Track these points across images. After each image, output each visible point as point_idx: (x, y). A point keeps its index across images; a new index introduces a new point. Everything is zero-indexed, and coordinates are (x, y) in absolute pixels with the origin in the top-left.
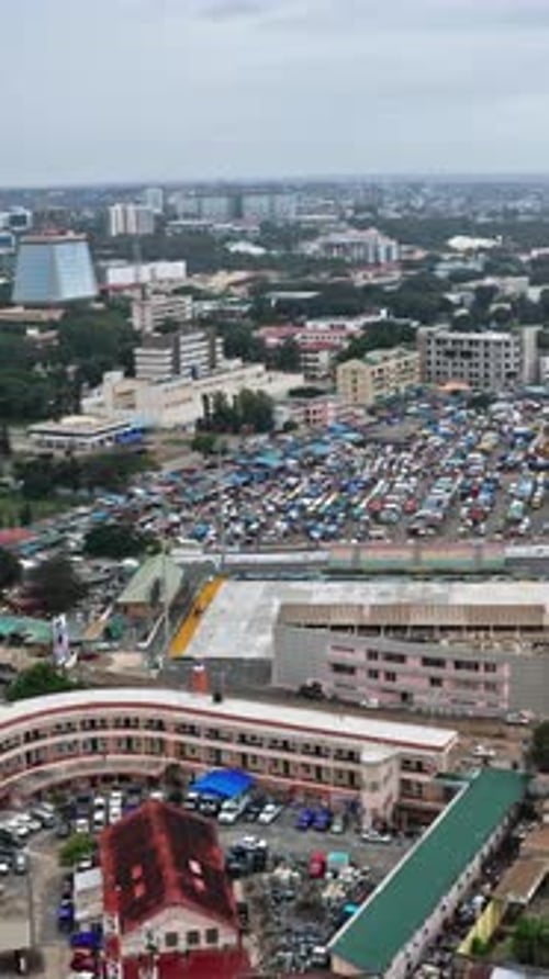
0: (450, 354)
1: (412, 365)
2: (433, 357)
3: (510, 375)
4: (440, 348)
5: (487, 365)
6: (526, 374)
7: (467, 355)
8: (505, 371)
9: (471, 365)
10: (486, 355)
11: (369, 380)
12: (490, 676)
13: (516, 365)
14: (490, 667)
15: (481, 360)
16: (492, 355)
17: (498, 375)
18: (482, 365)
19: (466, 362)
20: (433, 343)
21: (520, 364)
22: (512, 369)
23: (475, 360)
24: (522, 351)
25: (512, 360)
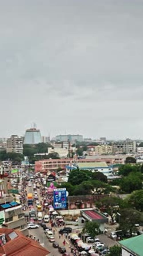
0: (118, 147)
1: (110, 148)
2: (115, 148)
3: (131, 151)
4: (117, 146)
5: (126, 149)
6: (134, 151)
7: (122, 147)
8: (130, 150)
9: (123, 149)
10: (126, 147)
11: (102, 150)
12: (120, 161)
13: (132, 149)
14: (121, 159)
15: (124, 148)
16: (127, 147)
17: (128, 151)
18: (125, 149)
19: (122, 148)
20: (115, 145)
21: (133, 149)
22: (131, 149)
23: (123, 148)
24: (133, 146)
25: (131, 148)
